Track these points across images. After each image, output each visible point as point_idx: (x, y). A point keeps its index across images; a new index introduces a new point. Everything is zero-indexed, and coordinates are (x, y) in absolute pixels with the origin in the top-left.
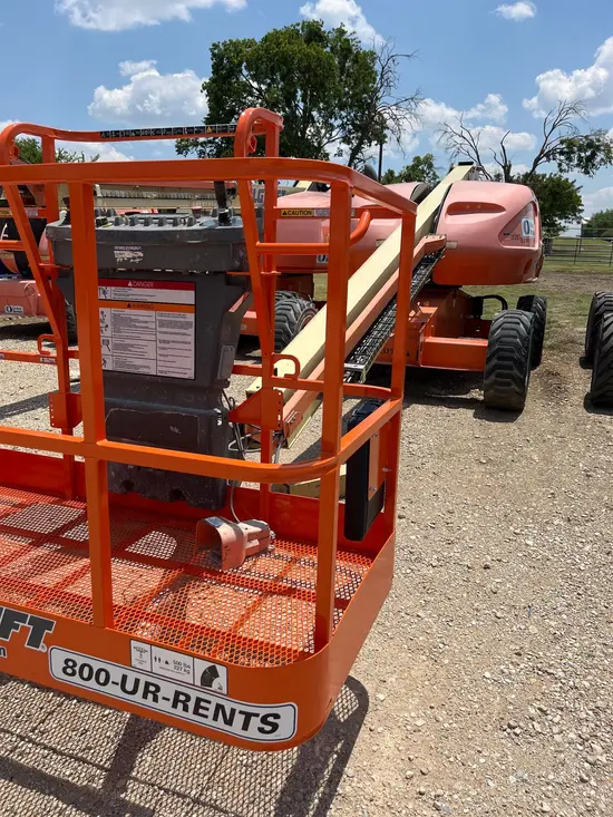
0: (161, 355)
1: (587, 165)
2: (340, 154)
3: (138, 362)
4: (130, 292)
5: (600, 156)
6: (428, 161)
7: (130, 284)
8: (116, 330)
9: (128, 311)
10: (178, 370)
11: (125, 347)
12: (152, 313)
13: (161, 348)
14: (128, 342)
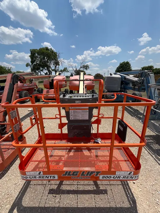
1: (86, 69)
2: (53, 67)
5: (88, 68)
6: (66, 68)
8: (74, 113)
9: (76, 110)
10: (85, 118)
11: (75, 116)
12: (81, 110)
13: (82, 115)
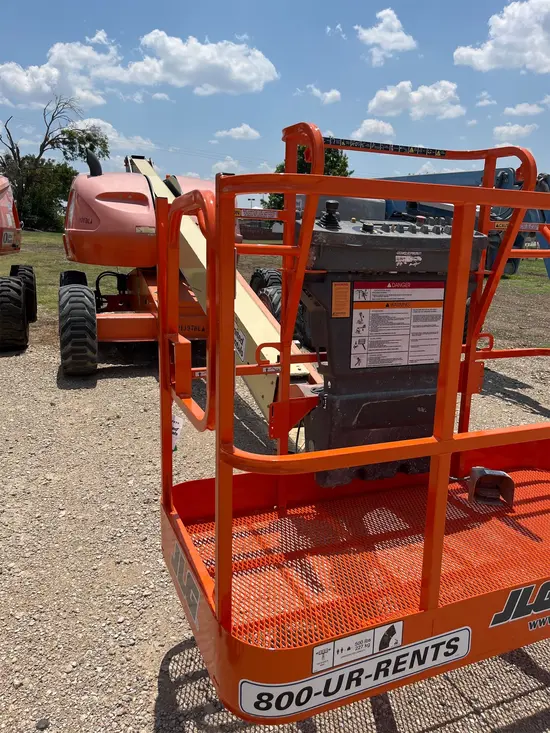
0: (412, 347)
3: (392, 356)
4: (388, 293)
5: (98, 149)
7: (389, 286)
8: (374, 329)
9: (386, 310)
10: (426, 357)
11: (380, 344)
12: (408, 310)
13: (413, 340)
14: (383, 339)
